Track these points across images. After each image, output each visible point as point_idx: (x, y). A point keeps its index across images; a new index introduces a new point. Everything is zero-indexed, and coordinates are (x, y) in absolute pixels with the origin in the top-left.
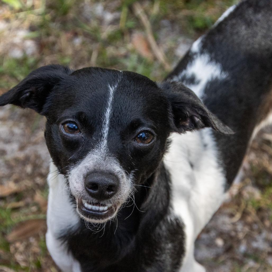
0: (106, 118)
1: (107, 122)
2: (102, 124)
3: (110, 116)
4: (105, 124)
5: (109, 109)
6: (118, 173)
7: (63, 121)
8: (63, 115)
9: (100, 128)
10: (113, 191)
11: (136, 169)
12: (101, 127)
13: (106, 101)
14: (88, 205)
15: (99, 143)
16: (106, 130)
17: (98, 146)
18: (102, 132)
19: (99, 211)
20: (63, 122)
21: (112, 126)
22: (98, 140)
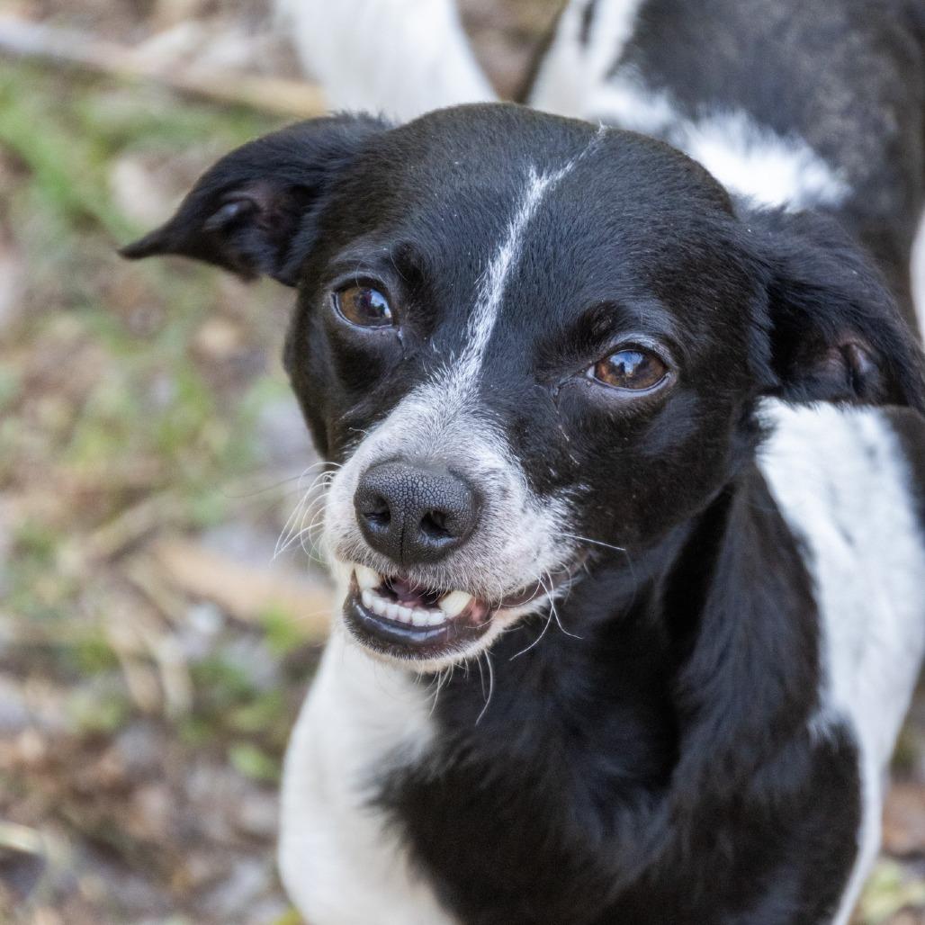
0: (493, 281)
1: (495, 297)
2: (474, 302)
3: (509, 276)
4: (485, 302)
5: (507, 250)
6: (487, 474)
7: (338, 279)
8: (343, 256)
9: (466, 314)
10: (450, 536)
11: (582, 487)
12: (469, 312)
13: (504, 223)
14: (374, 598)
15: (448, 365)
16: (484, 325)
17: (443, 376)
18: (470, 329)
19: (409, 627)
20: (338, 281)
21: (509, 312)
22: (447, 355)
